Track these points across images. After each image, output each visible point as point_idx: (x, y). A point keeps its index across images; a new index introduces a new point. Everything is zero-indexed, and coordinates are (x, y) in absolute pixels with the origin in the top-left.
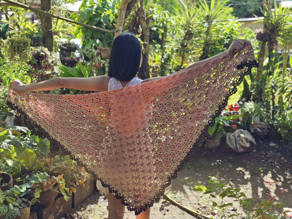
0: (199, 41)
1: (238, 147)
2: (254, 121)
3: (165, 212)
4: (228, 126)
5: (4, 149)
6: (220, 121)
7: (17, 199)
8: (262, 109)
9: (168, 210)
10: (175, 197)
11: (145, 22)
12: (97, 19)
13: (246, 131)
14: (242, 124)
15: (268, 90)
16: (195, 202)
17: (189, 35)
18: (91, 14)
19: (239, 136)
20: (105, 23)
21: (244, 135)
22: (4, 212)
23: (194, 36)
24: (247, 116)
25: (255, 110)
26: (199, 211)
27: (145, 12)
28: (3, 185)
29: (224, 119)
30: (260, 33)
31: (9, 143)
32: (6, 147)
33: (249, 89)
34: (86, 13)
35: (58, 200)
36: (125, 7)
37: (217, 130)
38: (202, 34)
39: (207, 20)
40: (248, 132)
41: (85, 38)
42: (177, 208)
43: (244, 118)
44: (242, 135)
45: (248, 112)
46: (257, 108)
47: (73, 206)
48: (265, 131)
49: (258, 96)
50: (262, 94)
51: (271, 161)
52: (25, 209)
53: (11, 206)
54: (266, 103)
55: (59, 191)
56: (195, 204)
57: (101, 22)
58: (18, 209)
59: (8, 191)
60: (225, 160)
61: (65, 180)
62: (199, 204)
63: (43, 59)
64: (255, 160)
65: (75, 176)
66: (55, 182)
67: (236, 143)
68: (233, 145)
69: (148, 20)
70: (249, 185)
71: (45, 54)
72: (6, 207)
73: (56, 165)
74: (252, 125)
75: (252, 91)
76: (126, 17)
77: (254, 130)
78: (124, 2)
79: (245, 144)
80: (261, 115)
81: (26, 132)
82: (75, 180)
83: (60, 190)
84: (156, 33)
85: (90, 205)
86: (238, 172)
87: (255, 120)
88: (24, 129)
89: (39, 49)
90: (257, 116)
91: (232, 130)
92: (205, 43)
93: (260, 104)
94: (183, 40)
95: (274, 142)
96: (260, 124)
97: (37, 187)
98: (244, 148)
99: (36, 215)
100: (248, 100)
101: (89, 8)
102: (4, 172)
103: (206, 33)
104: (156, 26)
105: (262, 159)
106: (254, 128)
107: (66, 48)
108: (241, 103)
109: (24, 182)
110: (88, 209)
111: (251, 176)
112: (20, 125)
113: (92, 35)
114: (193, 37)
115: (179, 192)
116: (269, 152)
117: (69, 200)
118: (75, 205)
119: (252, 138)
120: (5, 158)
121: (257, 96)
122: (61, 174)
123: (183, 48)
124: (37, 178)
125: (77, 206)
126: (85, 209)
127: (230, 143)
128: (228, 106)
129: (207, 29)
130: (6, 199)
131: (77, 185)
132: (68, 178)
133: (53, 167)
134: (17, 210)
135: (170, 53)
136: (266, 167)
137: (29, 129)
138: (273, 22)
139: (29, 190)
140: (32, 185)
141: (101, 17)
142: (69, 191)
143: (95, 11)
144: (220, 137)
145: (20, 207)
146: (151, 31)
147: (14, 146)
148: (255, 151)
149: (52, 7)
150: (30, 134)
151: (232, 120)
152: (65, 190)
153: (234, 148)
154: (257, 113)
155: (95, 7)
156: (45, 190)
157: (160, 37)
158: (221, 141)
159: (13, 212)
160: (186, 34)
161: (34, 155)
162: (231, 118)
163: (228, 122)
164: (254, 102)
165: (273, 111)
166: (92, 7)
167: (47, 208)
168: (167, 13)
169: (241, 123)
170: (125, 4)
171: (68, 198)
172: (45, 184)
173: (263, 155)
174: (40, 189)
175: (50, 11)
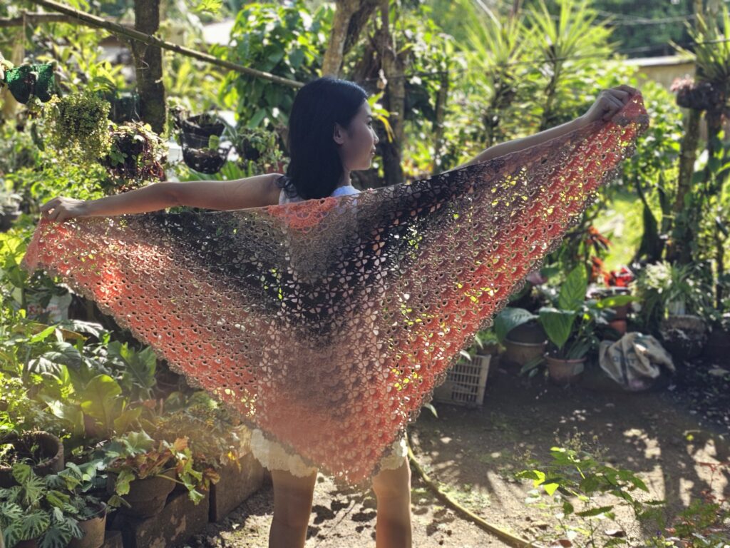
0: (531, 110)
1: (630, 376)
2: (670, 313)
3: (442, 537)
4: (603, 324)
5: (44, 376)
6: (582, 310)
7: (73, 496)
8: (691, 283)
9: (449, 533)
10: (469, 500)
11: (393, 64)
12: (275, 58)
13: (649, 337)
14: (640, 320)
15: (707, 232)
16: (519, 513)
17: (505, 95)
18: (260, 45)
19: (632, 350)
20: (295, 68)
21: (645, 345)
22: (40, 528)
23: (516, 98)
24: (653, 299)
25: (673, 284)
26: (528, 535)
27: (394, 40)
28: (41, 464)
29: (593, 307)
30: (686, 87)
31: (56, 361)
32: (48, 370)
33: (657, 230)
34: (247, 42)
35: (175, 501)
36: (343, 24)
37: (576, 333)
38: (539, 94)
39: (551, 57)
40: (654, 340)
41: (245, 105)
42: (474, 527)
43: (643, 304)
44: (640, 348)
45: (654, 290)
46: (678, 278)
47: (212, 518)
48: (697, 337)
49: (681, 248)
50: (691, 243)
51: (715, 413)
52: (92, 521)
53: (58, 512)
54: (701, 265)
55: (177, 478)
56: (519, 518)
57: (285, 64)
58: (76, 521)
59: (52, 477)
60: (596, 410)
61: (191, 452)
62: (528, 519)
63: (139, 153)
64: (674, 411)
65: (217, 442)
66: (167, 456)
67: (623, 367)
68: (615, 371)
69: (401, 58)
70: (657, 473)
71: (146, 139)
72: (47, 515)
73: (170, 416)
74: (665, 322)
75: (665, 237)
76: (346, 51)
77: (669, 334)
78: (342, 13)
79: (646, 369)
80: (688, 296)
81: (97, 334)
82: (216, 454)
83: (180, 475)
84: (421, 92)
85: (255, 517)
86: (628, 441)
87: (673, 310)
88: (93, 328)
89: (129, 127)
90: (677, 298)
91: (613, 335)
92: (544, 115)
93: (685, 268)
94: (489, 108)
95: (723, 365)
96: (685, 318)
97: (123, 468)
98: (646, 379)
99: (121, 538)
100: (654, 259)
101: (255, 31)
102: (44, 432)
103: (549, 92)
104: (421, 75)
105: (691, 409)
106: (670, 330)
107: (198, 126)
108: (637, 266)
109: (92, 456)
110: (250, 527)
111: (662, 449)
112: (84, 318)
113: (263, 97)
114: (514, 100)
115: (477, 487)
116: (709, 389)
117: (202, 501)
118: (218, 516)
119: (667, 355)
120: (44, 397)
121: (678, 250)
122: (182, 437)
123: (489, 128)
124: (124, 446)
125: (223, 519)
126: (242, 526)
127: (608, 367)
128: (604, 273)
129: (550, 80)
130: (45, 496)
131: (222, 465)
132: (200, 447)
133: (163, 419)
134: (73, 523)
135: (456, 143)
136: (701, 428)
137: (105, 327)
138: (721, 61)
139: (104, 477)
140: (111, 463)
141: (285, 54)
142: (203, 480)
143: (270, 39)
144: (582, 353)
145: (80, 517)
146: (408, 86)
147: (69, 367)
148: (672, 388)
149: (162, 24)
150: (107, 339)
151: (613, 308)
152: (191, 476)
153: (620, 379)
154: (678, 292)
155: (270, 27)
156: (143, 475)
157: (432, 101)
158: (585, 363)
159: (62, 527)
160: (498, 93)
161: (116, 389)
162: (612, 303)
163: (602, 314)
164: (672, 264)
165: (719, 288)
166: (262, 27)
167: (147, 522)
168: (450, 40)
169: (637, 318)
170: (345, 18)
171: (198, 497)
172: (143, 460)
173: (693, 397)
174: (129, 473)
175: (156, 33)
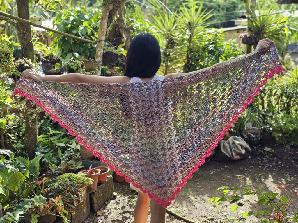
0: (183, 49)
2: (247, 127)
10: (179, 211)
12: (75, 32)
14: (235, 131)
16: (201, 214)
17: (171, 43)
18: (67, 27)
23: (176, 44)
24: (239, 121)
25: (247, 115)
30: (246, 36)
36: (106, 15)
38: (185, 42)
39: (189, 27)
40: (242, 138)
43: (236, 124)
45: (240, 118)
46: (249, 113)
48: (258, 136)
61: (63, 202)
64: (253, 166)
65: (73, 197)
66: (52, 205)
67: (231, 150)
68: (228, 152)
71: (30, 65)
74: (245, 131)
77: (247, 136)
78: (106, 11)
79: (240, 151)
81: (9, 155)
82: (73, 202)
83: (60, 213)
90: (249, 121)
94: (166, 49)
95: (269, 147)
96: (253, 129)
103: (189, 41)
105: (259, 165)
106: (247, 134)
107: (48, 60)
109: (15, 208)
111: (252, 181)
112: (1, 148)
113: (70, 48)
115: (181, 205)
116: (265, 157)
119: (247, 144)
122: (58, 196)
123: (166, 57)
124: (33, 202)
129: (189, 36)
131: (76, 207)
132: (66, 199)
136: (265, 172)
138: (259, 25)
139: (23, 217)
140: (26, 210)
141: (78, 30)
142: (69, 214)
143: (71, 24)
148: (250, 157)
149: (31, 16)
150: (13, 156)
153: (230, 155)
154: (249, 118)
156: (43, 215)
160: (168, 43)
161: (23, 178)
165: (264, 116)
168: (148, 22)
171: (68, 222)
172: (42, 208)
173: (259, 160)
174: (36, 214)
